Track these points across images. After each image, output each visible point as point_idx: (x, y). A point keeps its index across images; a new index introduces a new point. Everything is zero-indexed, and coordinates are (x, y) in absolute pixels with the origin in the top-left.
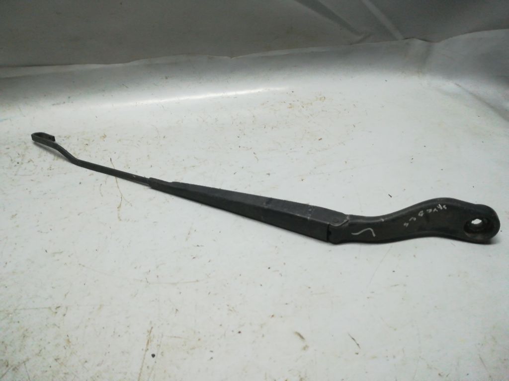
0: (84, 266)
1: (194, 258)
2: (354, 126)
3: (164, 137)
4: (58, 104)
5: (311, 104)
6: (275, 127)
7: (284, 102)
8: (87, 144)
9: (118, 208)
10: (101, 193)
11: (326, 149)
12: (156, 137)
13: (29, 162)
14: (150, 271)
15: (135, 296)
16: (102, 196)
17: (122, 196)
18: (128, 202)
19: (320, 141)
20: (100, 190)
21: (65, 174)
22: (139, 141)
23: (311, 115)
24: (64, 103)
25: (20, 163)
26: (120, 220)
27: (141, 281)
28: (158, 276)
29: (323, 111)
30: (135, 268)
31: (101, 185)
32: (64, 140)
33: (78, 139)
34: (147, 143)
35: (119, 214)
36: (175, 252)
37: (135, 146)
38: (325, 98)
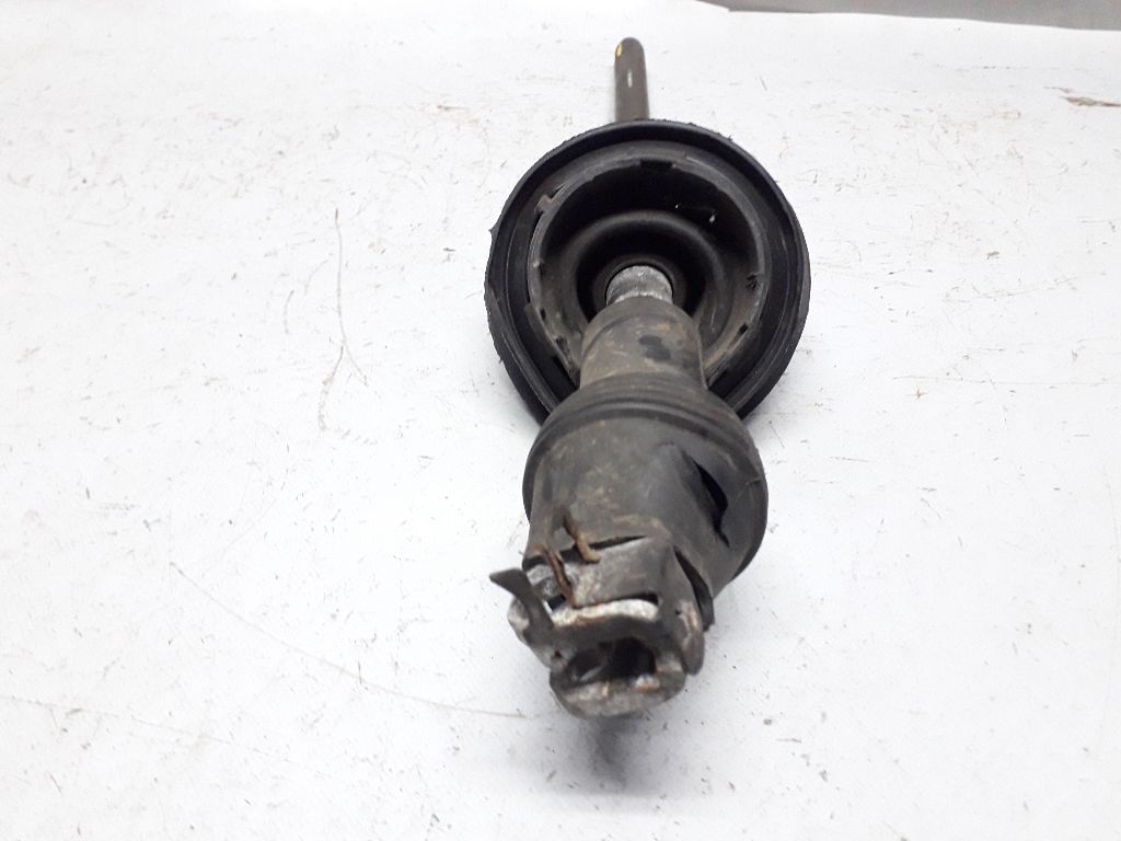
0: (181, 572)
5: (975, 125)
6: (847, 185)
8: (281, 153)
11: (1010, 295)
13: (114, 182)
14: (374, 640)
17: (344, 342)
18: (359, 370)
19: (993, 260)
20: (285, 313)
21: (201, 238)
22: (428, 167)
23: (970, 164)
25: (89, 183)
26: (324, 428)
27: (342, 670)
30: (334, 616)
31: (292, 292)
32: (221, 129)
33: (260, 133)
34: (452, 175)
35: (321, 407)
36: (466, 581)
37: (415, 183)
38: (1019, 114)
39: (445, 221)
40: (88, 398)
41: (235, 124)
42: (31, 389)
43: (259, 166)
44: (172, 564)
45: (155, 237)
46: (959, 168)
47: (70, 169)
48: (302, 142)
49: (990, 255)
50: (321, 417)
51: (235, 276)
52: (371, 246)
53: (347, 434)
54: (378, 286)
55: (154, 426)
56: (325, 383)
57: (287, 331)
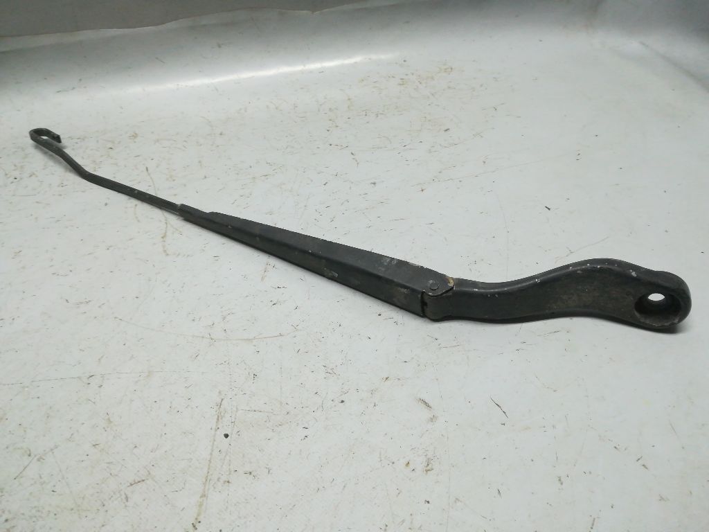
0: (121, 320)
5: (433, 78)
6: (381, 114)
8: (111, 148)
19: (447, 132)
23: (433, 95)
32: (77, 143)
33: (98, 141)
34: (197, 142)
35: (164, 246)
36: (247, 296)
37: (180, 149)
38: (452, 69)
39: (200, 162)
40: (52, 266)
41: (83, 140)
42: (24, 268)
43: (102, 156)
44: (116, 318)
45: (60, 195)
46: (428, 97)
47: (6, 175)
48: (120, 142)
49: (446, 130)
50: (165, 251)
51: (106, 204)
52: (167, 179)
53: (179, 255)
54: (175, 195)
55: (89, 270)
56: (163, 238)
57: (139, 221)
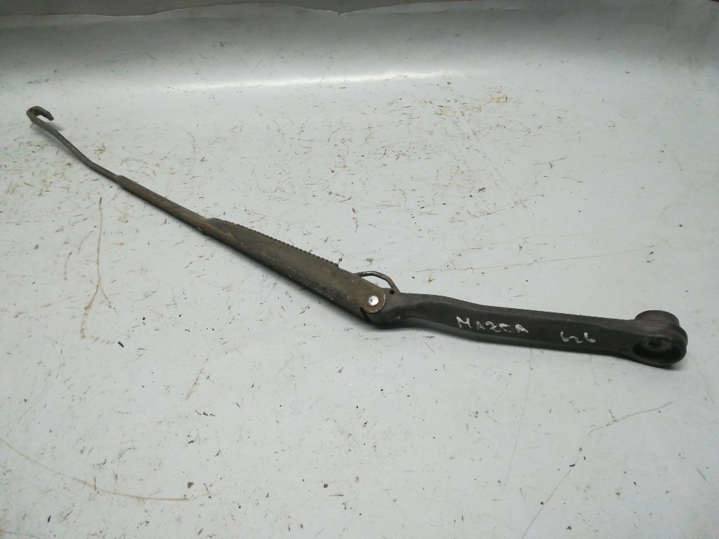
1: (192, 442)
2: (552, 166)
3: (202, 161)
4: (37, 82)
7: (431, 102)
9: (86, 309)
10: (65, 273)
11: (488, 214)
12: (188, 159)
14: (104, 463)
15: (65, 518)
16: (66, 279)
17: (99, 282)
18: (107, 298)
20: (66, 267)
21: (18, 224)
22: (157, 165)
24: (48, 80)
26: (83, 337)
27: (85, 483)
28: (116, 476)
29: (498, 125)
30: (82, 451)
31: (71, 253)
